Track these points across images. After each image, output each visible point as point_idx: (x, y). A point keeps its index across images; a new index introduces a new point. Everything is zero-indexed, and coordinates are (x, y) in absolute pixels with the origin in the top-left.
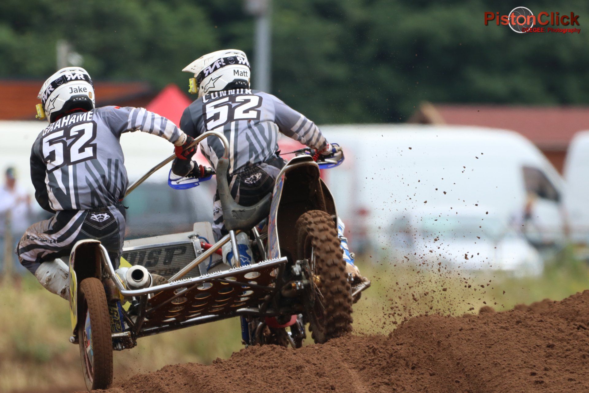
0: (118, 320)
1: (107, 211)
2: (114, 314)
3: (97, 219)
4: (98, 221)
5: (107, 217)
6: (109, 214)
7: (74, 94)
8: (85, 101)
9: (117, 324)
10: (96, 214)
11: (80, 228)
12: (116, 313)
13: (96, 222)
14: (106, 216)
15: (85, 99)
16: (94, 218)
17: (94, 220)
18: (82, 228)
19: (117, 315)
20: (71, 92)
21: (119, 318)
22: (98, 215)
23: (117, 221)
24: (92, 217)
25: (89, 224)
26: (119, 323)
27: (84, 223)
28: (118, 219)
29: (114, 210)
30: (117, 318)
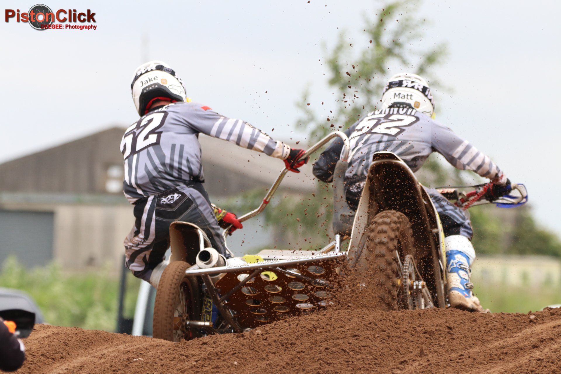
0: (209, 311)
1: (176, 191)
2: (207, 305)
3: (167, 201)
4: (169, 203)
5: (178, 196)
6: (179, 193)
7: (145, 86)
8: (157, 89)
9: (208, 315)
10: (165, 198)
11: (154, 216)
12: (209, 304)
13: (167, 204)
14: (176, 196)
15: (156, 86)
16: (164, 202)
17: (165, 203)
18: (156, 215)
19: (210, 307)
20: (142, 85)
21: (211, 309)
22: (167, 198)
23: (190, 197)
24: (162, 201)
25: (161, 209)
26: (210, 315)
27: (156, 210)
28: (191, 195)
29: (184, 189)
30: (208, 309)
